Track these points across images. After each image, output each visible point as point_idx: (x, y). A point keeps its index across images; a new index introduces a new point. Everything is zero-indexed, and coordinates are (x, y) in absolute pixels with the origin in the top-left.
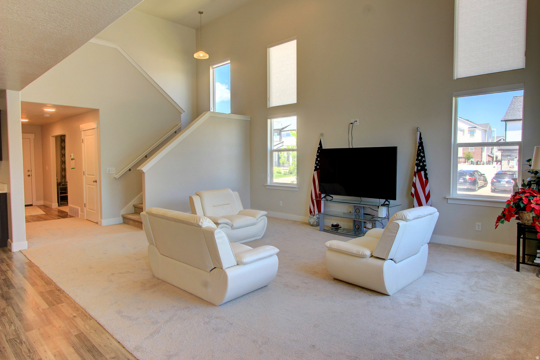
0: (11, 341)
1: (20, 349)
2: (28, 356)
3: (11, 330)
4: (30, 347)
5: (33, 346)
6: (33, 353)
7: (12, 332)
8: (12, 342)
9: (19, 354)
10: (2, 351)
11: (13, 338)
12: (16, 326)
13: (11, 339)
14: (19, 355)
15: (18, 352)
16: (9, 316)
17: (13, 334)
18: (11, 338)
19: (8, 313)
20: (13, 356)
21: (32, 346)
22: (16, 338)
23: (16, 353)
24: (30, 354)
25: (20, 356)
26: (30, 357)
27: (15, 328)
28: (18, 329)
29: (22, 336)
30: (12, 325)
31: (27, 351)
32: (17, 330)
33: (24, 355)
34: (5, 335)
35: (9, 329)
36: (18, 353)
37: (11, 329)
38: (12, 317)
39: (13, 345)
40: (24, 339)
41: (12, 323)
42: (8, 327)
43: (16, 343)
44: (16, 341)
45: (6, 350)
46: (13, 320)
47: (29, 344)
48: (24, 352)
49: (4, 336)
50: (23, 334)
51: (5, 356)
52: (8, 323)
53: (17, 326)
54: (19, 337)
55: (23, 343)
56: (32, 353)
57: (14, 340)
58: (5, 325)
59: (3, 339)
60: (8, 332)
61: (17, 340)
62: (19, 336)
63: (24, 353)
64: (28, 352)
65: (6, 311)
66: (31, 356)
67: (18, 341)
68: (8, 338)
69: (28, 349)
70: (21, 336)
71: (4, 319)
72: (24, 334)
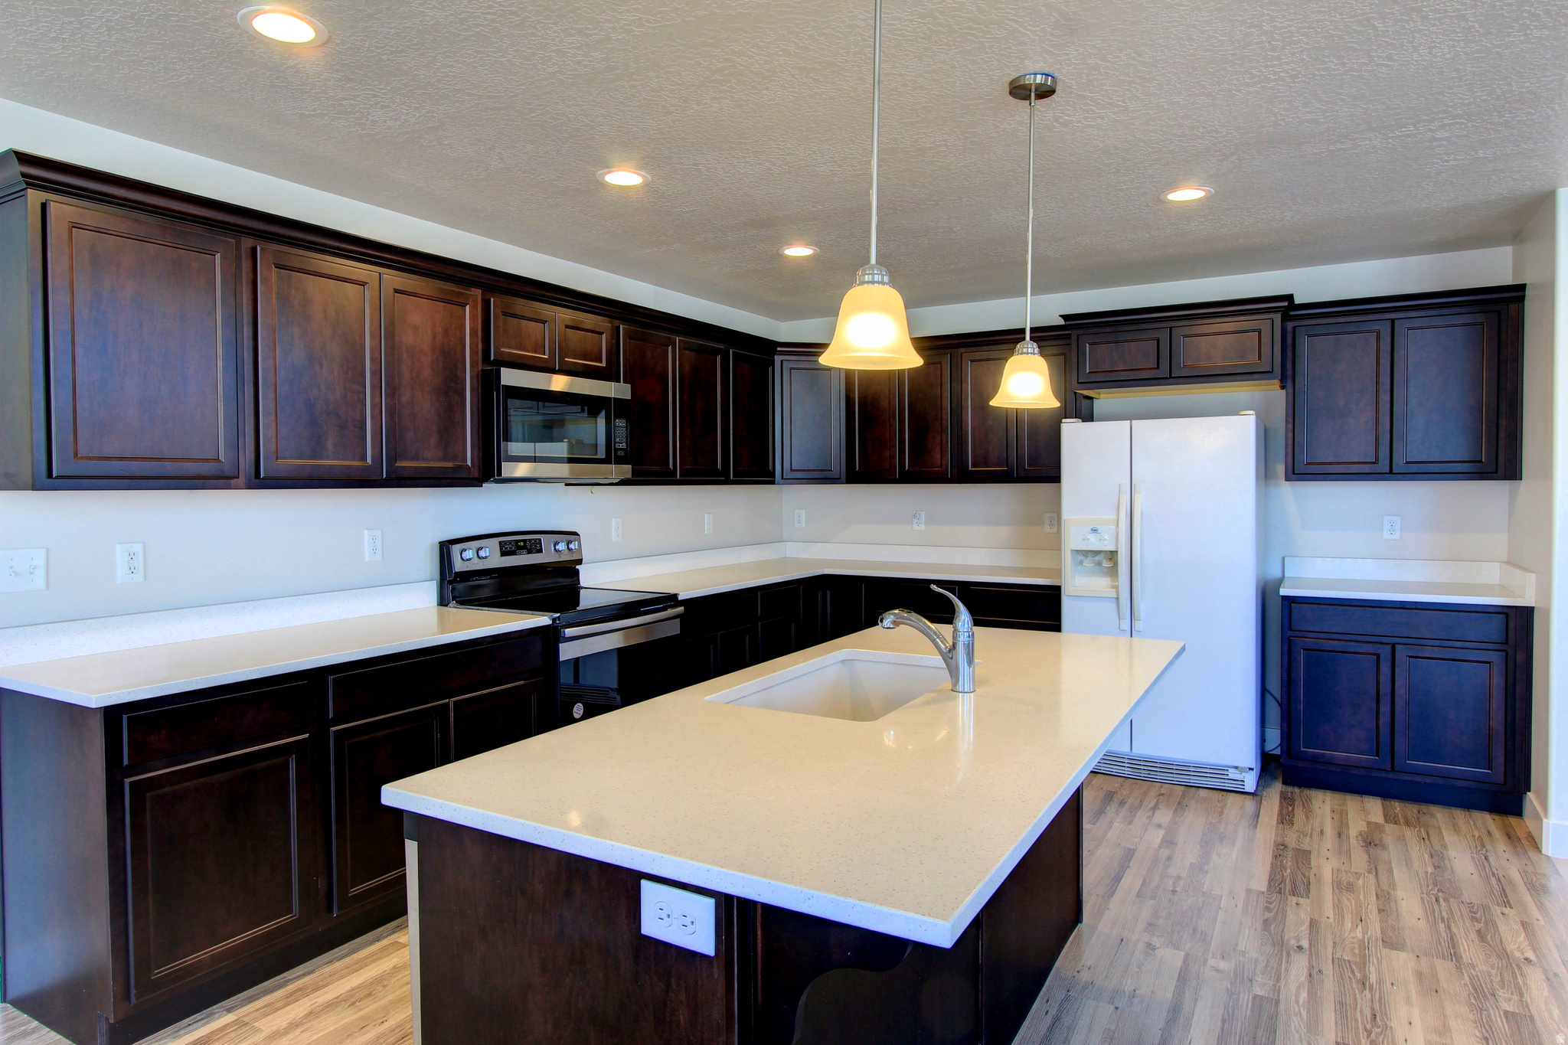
0: (1342, 966)
1: (1355, 1000)
2: (1366, 1029)
3: (1353, 937)
4: (1380, 1007)
5: (1387, 1008)
6: (1380, 1030)
7: (1354, 943)
8: (1344, 971)
9: (1346, 1008)
10: (1313, 979)
11: (1349, 961)
12: (1367, 933)
13: (1344, 960)
14: (1347, 1011)
15: (1346, 1003)
16: (1361, 897)
17: (1352, 949)
18: (1346, 958)
19: (1362, 889)
20: (1333, 1005)
21: (1385, 1007)
22: (1356, 963)
23: (1341, 1004)
24: (1373, 1027)
25: (1347, 1018)
26: (1369, 1033)
27: (1364, 937)
28: (1368, 943)
29: (1372, 969)
30: (1360, 927)
31: (1368, 1013)
32: (1367, 945)
33: (1356, 1020)
34: (1335, 943)
35: (1350, 932)
36: (1346, 1005)
37: (1352, 934)
38: (1368, 905)
39: (1342, 978)
40: (1373, 978)
41: (1361, 921)
42: (1348, 924)
43: (1349, 977)
44: (1353, 971)
45: (1323, 981)
46: (1366, 913)
47: (1380, 999)
48: (1361, 1011)
49: (1330, 943)
50: (1375, 961)
51: (1316, 993)
52: (1352, 914)
53: (1369, 933)
54: (1363, 965)
55: (1367, 988)
56: (1379, 1027)
57: (1350, 966)
58: (1343, 916)
59: (1326, 948)
60: (1345, 939)
61: (1355, 971)
62: (1365, 964)
63: (1359, 1016)
64: (1369, 1018)
65: (1360, 882)
66: (1373, 1036)
67: (1358, 975)
68: (1338, 955)
69: (1372, 1009)
70: (1369, 967)
71: (1348, 899)
72: (1378, 964)
